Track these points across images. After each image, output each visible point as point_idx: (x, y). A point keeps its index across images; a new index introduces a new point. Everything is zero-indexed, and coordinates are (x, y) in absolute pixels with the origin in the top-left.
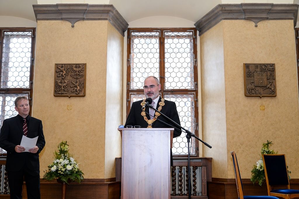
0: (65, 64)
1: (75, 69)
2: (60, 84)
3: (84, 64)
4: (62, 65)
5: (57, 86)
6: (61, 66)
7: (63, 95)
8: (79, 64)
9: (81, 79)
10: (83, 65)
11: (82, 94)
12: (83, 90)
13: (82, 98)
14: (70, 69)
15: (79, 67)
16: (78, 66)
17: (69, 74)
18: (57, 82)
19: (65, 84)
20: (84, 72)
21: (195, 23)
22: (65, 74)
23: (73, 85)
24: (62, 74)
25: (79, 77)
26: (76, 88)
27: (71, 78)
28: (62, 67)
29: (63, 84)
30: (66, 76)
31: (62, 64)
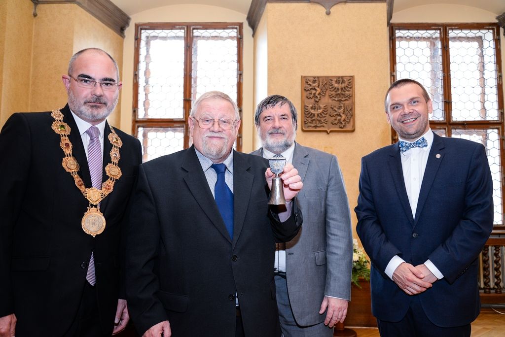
0: (318, 77)
1: (336, 85)
2: (312, 111)
3: (352, 77)
4: (316, 79)
5: (306, 113)
6: (312, 81)
7: (318, 129)
8: (342, 77)
9: (347, 102)
10: (349, 78)
11: (349, 128)
12: (352, 120)
13: (348, 135)
14: (328, 85)
15: (343, 82)
16: (341, 79)
17: (327, 93)
18: (306, 108)
19: (320, 111)
20: (351, 90)
21: (497, 16)
22: (319, 94)
23: (334, 111)
24: (315, 94)
25: (343, 99)
26: (339, 118)
27: (330, 101)
28: (314, 82)
29: (317, 110)
30: (322, 97)
31: (314, 77)
